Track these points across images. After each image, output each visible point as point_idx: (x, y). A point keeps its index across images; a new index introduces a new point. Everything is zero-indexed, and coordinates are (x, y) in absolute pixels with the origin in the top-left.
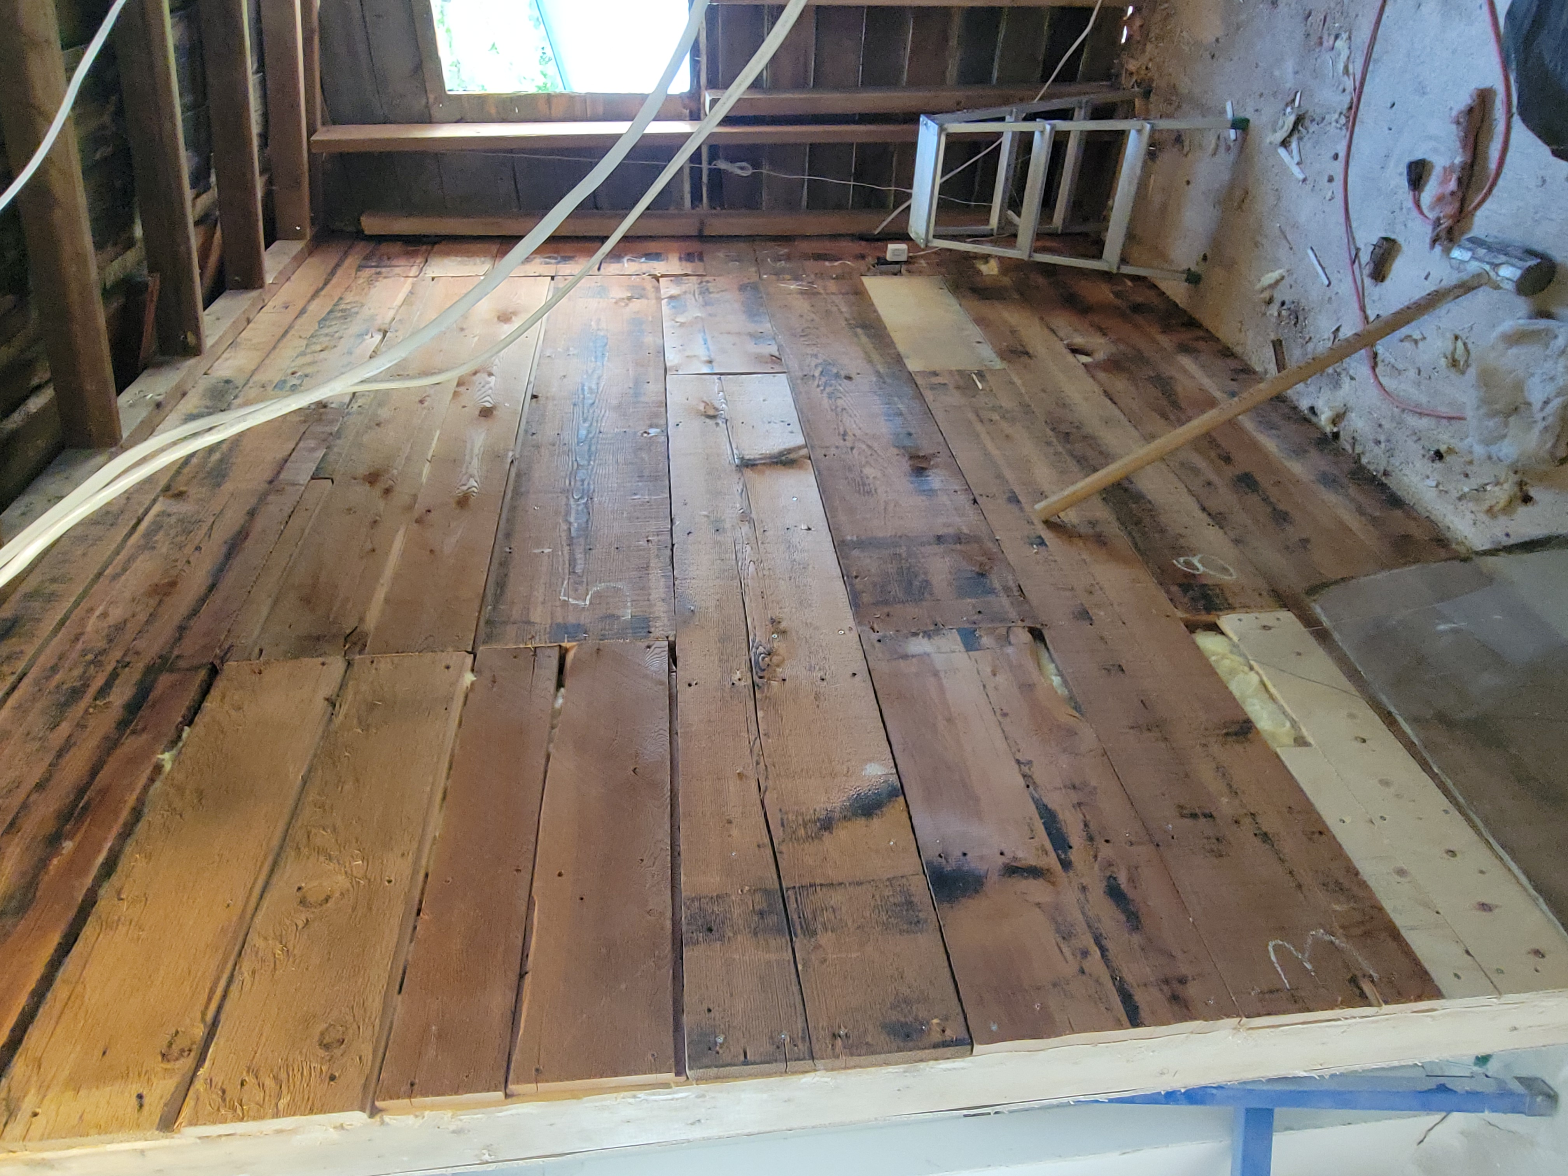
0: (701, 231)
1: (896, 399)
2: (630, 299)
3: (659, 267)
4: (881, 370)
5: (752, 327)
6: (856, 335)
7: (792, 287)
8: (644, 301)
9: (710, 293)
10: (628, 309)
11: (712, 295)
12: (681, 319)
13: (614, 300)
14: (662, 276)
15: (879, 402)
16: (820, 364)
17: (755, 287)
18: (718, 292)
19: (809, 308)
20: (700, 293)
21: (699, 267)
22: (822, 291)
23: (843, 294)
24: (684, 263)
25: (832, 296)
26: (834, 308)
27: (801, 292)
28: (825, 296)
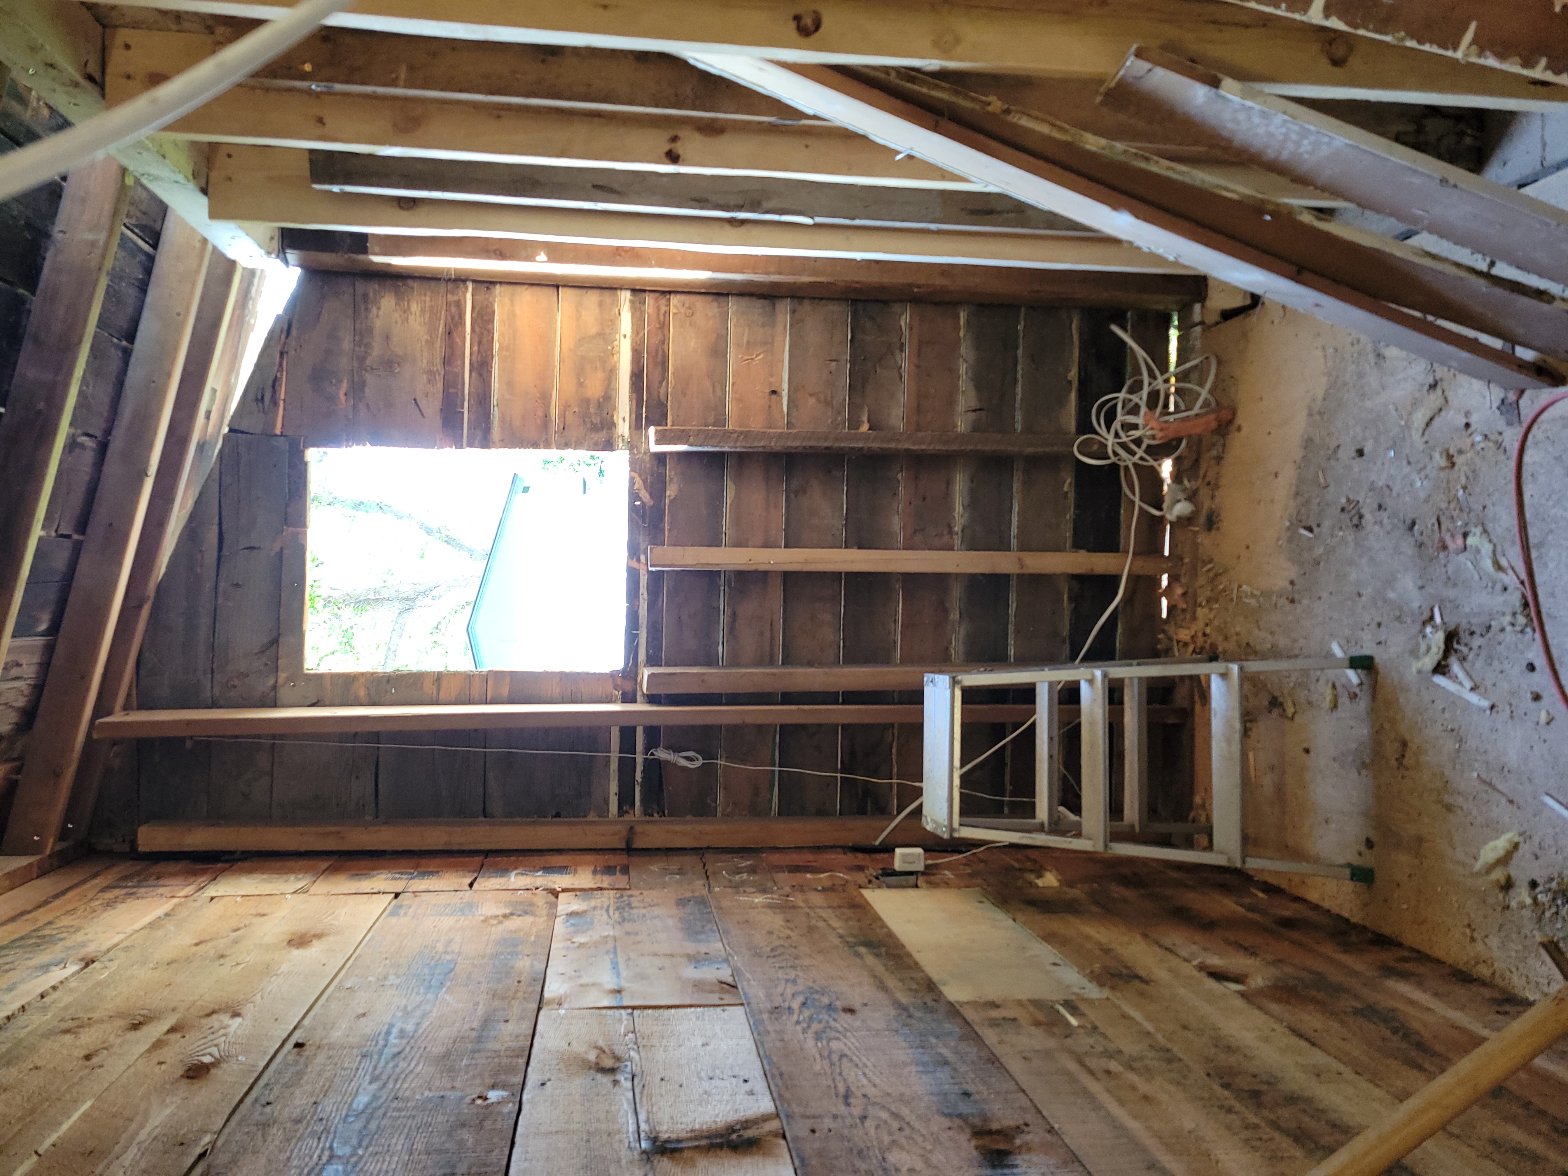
0: (629, 841)
1: (933, 1040)
2: (505, 916)
3: (559, 881)
4: (904, 1000)
5: (691, 947)
6: (858, 955)
7: (757, 900)
8: (529, 919)
9: (632, 908)
10: (500, 928)
11: (635, 911)
12: (581, 939)
13: (482, 918)
14: (563, 891)
15: (904, 1044)
16: (802, 992)
17: (702, 902)
18: (645, 908)
19: (783, 923)
20: (618, 908)
21: (621, 880)
22: (802, 904)
23: (834, 908)
24: (599, 877)
25: (818, 910)
26: (821, 924)
27: (770, 906)
28: (807, 910)
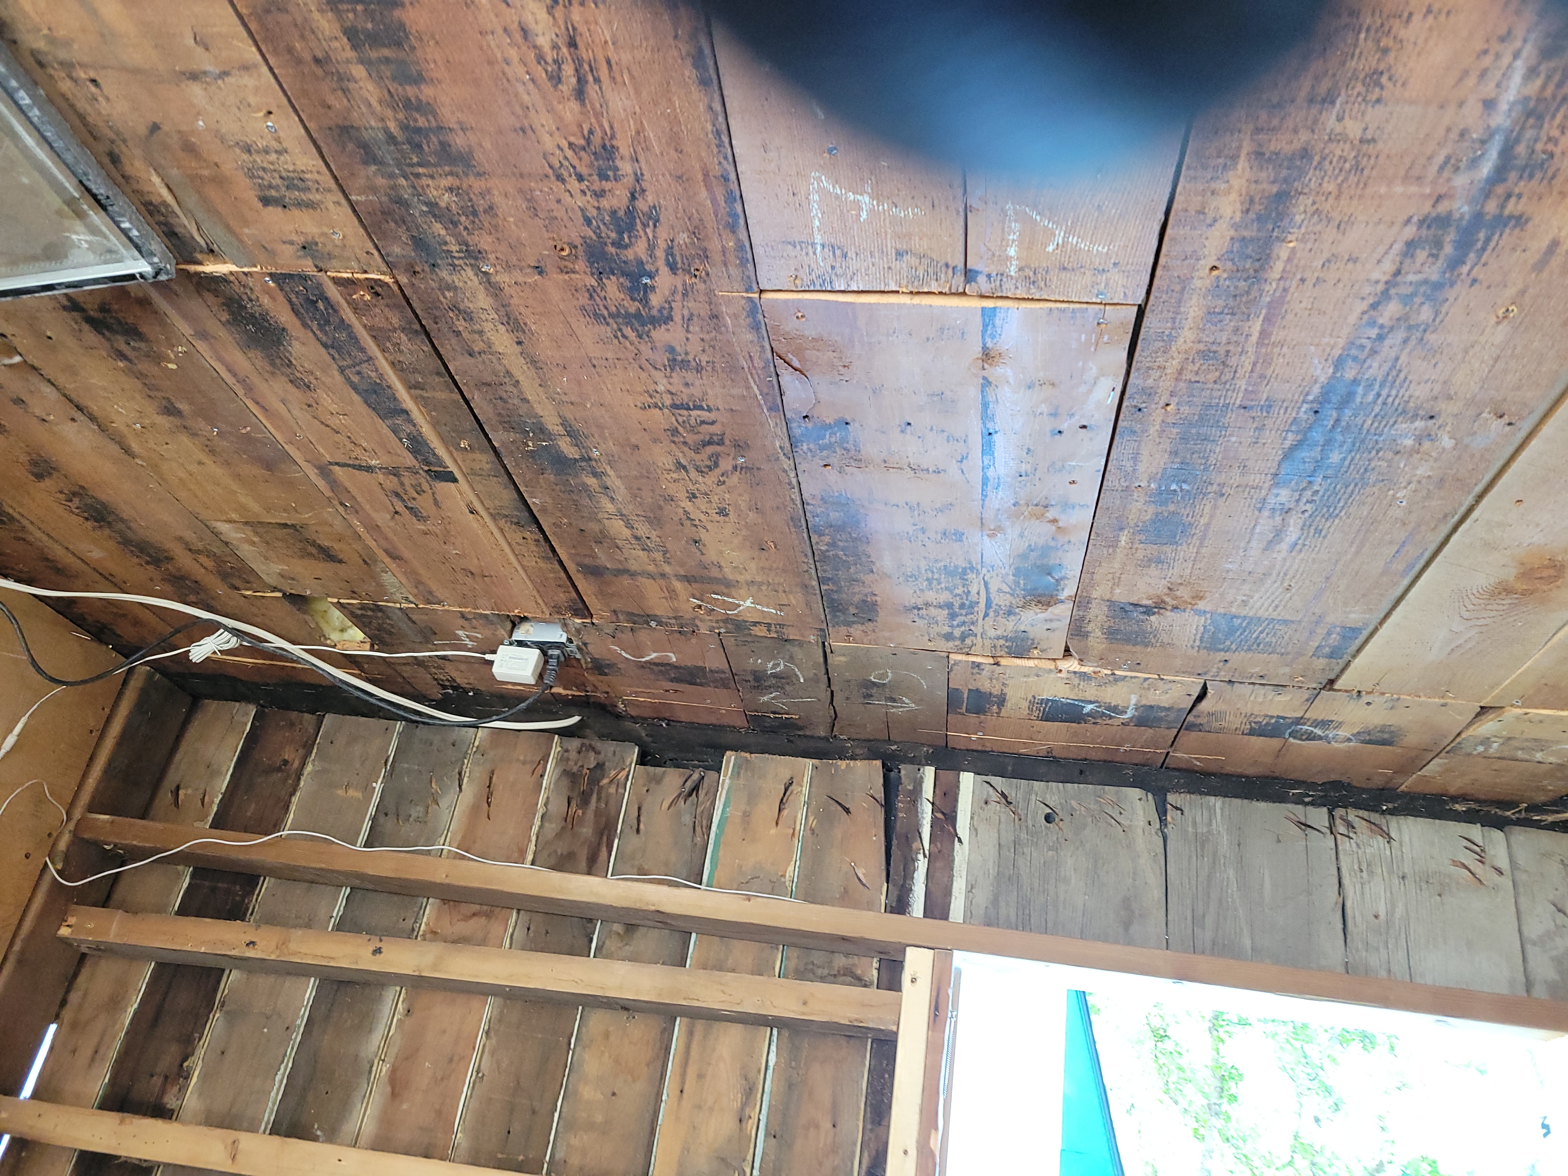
2: (1159, 606)
5: (853, 485)
7: (748, 603)
8: (1121, 595)
9: (949, 606)
10: (1174, 576)
11: (945, 597)
12: (1042, 529)
13: (1201, 605)
14: (1055, 661)
16: (655, 322)
17: (837, 609)
18: (927, 605)
19: (703, 535)
20: (974, 604)
21: (962, 674)
22: (678, 585)
23: (626, 571)
24: (996, 691)
25: (651, 568)
26: (643, 530)
27: (728, 585)
28: (667, 569)
